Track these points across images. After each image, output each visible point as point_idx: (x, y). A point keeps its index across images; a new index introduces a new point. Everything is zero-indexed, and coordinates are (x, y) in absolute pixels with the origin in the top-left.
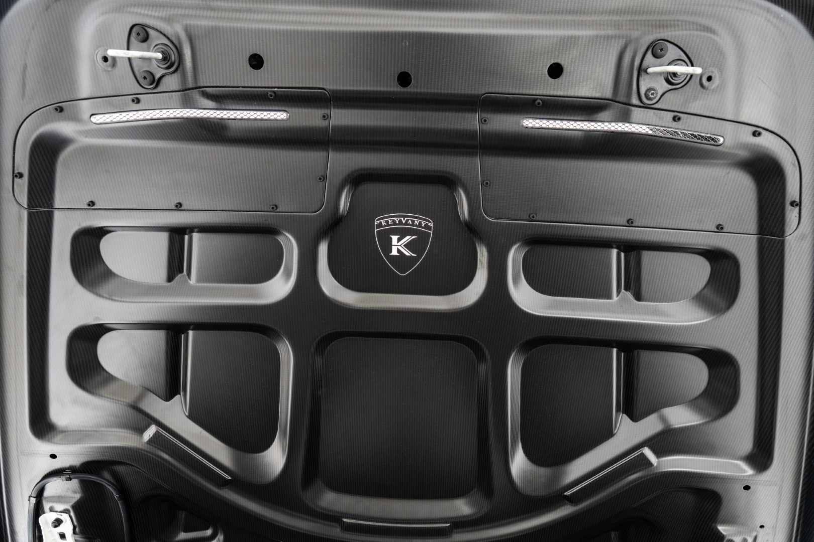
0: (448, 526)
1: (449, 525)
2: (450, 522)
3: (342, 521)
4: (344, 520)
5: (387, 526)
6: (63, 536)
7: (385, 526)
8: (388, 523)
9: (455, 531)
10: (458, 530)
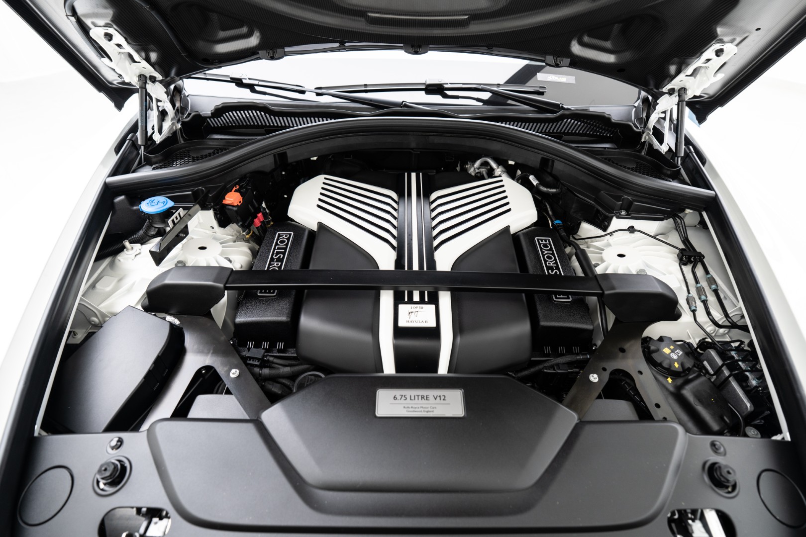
0: (466, 19)
1: (466, 17)
2: (469, 15)
3: (367, 15)
4: (370, 14)
5: (410, 19)
6: (119, 46)
7: (408, 19)
8: (410, 15)
9: (473, 22)
10: (475, 22)
